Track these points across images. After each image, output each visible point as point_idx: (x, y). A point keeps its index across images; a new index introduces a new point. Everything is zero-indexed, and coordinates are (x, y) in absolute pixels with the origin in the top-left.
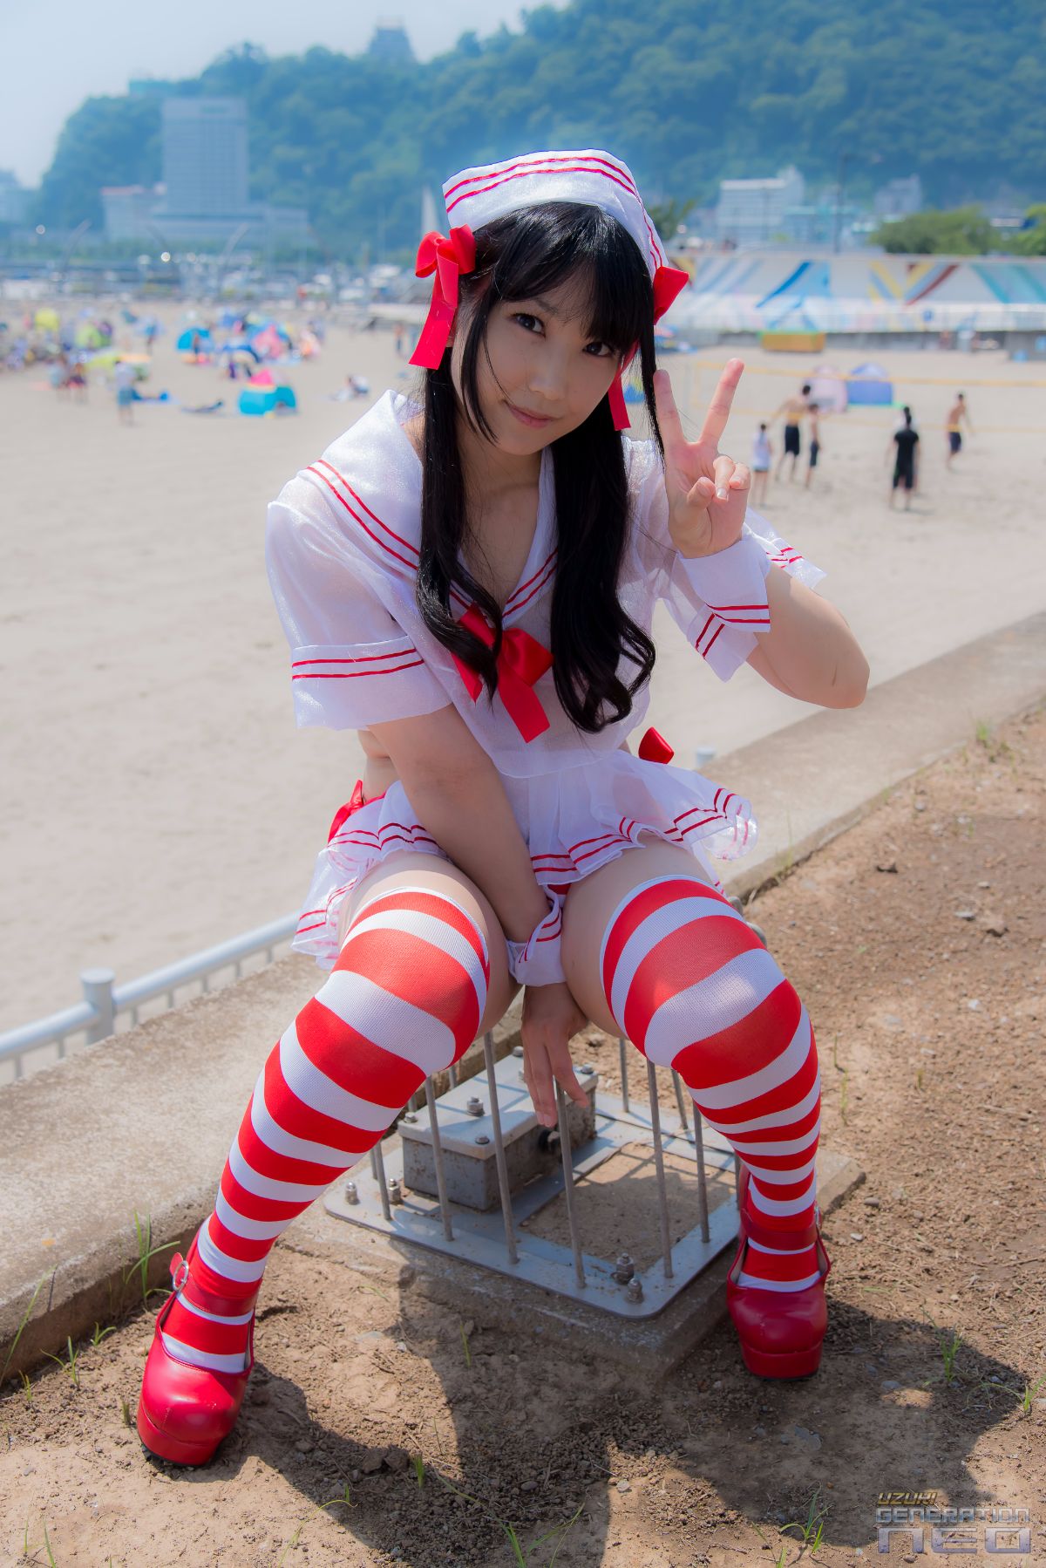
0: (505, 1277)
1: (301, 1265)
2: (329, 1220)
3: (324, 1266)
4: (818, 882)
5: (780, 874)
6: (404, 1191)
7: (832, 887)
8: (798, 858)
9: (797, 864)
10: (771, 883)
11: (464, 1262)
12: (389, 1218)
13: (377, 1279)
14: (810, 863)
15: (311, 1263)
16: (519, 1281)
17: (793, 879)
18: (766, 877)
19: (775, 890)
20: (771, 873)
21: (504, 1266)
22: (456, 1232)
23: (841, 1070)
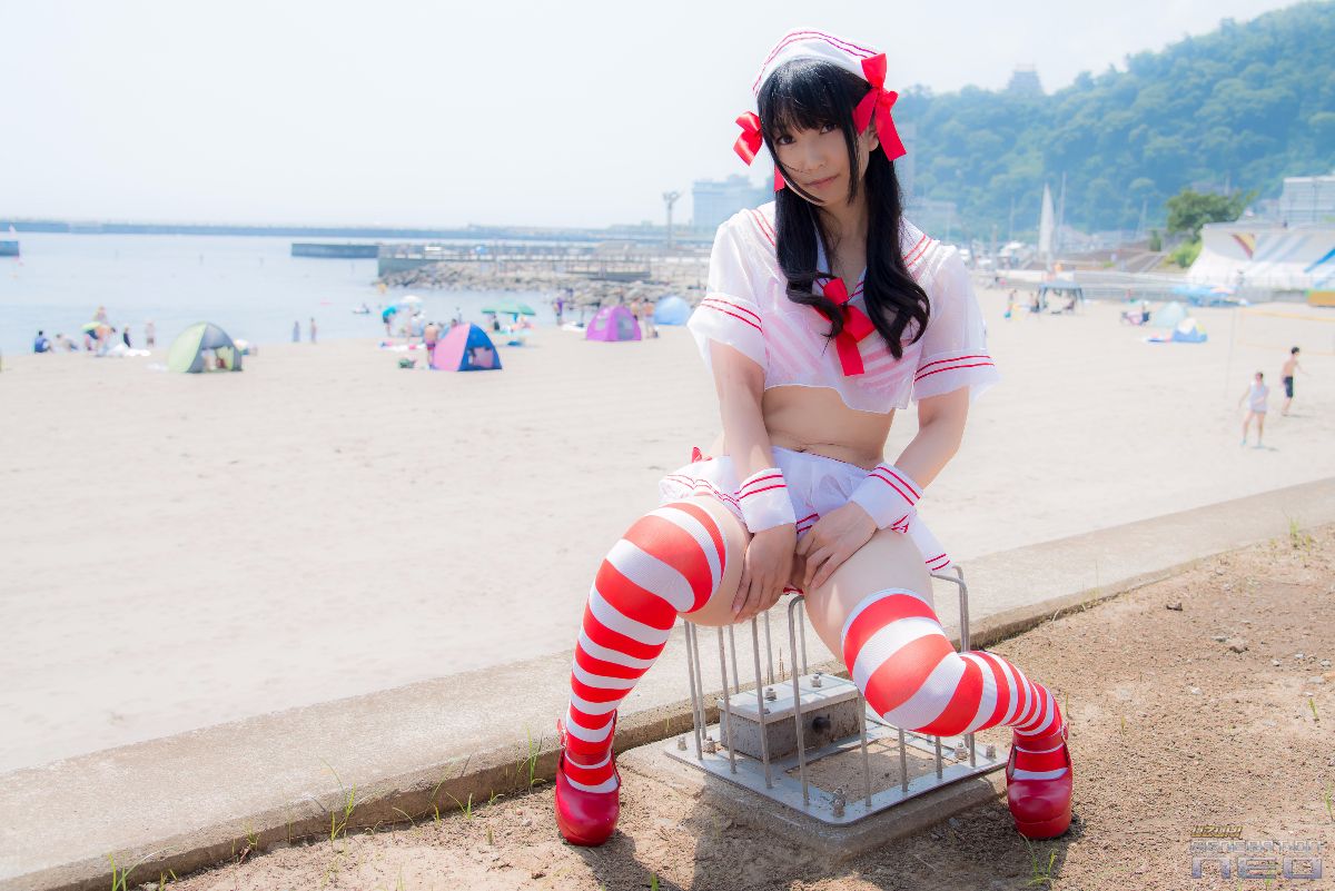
0: (759, 795)
1: (639, 782)
2: (664, 758)
3: (652, 783)
4: (1114, 614)
5: (1086, 604)
6: (718, 746)
7: (1125, 615)
8: (1105, 595)
9: (1104, 600)
10: (1079, 609)
11: (738, 786)
12: (701, 759)
13: (681, 792)
14: (1116, 600)
15: (645, 780)
16: (768, 799)
17: (1098, 608)
18: (1073, 604)
19: (1080, 614)
20: (1079, 602)
21: (762, 789)
22: (738, 769)
23: (1071, 718)
